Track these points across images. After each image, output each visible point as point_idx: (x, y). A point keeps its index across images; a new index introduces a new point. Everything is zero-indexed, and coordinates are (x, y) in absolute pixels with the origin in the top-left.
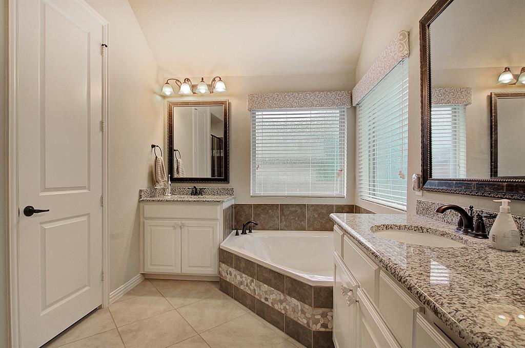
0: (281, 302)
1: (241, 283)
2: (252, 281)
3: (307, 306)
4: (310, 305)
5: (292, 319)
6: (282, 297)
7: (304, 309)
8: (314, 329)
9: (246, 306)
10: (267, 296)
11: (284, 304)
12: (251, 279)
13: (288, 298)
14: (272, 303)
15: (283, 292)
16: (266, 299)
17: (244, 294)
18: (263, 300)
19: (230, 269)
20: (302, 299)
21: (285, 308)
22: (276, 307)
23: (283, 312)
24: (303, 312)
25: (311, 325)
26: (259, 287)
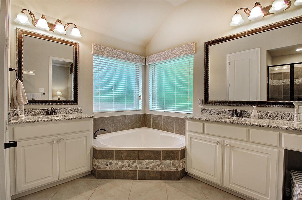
0: (159, 165)
1: (123, 166)
2: (135, 162)
3: (176, 161)
4: (178, 160)
5: (166, 171)
6: (159, 162)
7: (175, 163)
8: (180, 170)
9: (128, 178)
10: (148, 166)
11: (161, 166)
12: (133, 161)
13: (164, 161)
14: (151, 168)
15: (160, 160)
16: (147, 168)
17: (126, 172)
18: (144, 170)
19: (110, 161)
20: (173, 159)
21: (162, 168)
22: (155, 169)
23: (160, 170)
24: (173, 164)
25: (178, 169)
26: (141, 163)
